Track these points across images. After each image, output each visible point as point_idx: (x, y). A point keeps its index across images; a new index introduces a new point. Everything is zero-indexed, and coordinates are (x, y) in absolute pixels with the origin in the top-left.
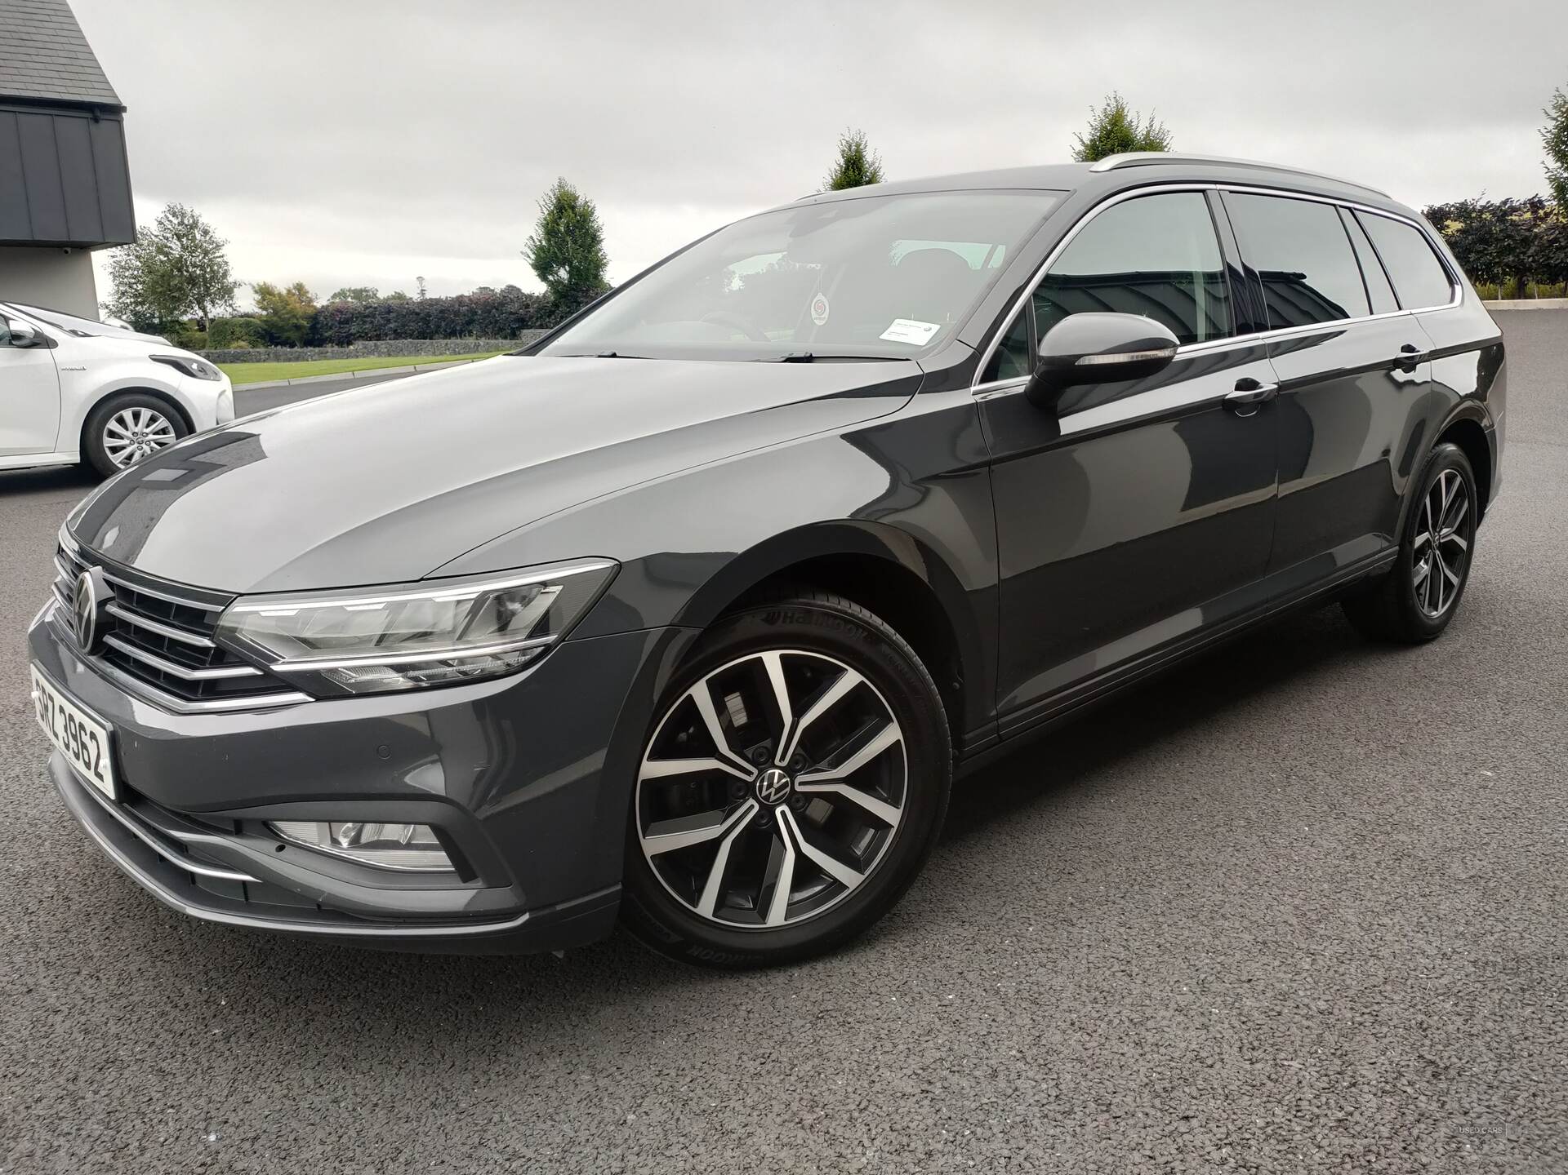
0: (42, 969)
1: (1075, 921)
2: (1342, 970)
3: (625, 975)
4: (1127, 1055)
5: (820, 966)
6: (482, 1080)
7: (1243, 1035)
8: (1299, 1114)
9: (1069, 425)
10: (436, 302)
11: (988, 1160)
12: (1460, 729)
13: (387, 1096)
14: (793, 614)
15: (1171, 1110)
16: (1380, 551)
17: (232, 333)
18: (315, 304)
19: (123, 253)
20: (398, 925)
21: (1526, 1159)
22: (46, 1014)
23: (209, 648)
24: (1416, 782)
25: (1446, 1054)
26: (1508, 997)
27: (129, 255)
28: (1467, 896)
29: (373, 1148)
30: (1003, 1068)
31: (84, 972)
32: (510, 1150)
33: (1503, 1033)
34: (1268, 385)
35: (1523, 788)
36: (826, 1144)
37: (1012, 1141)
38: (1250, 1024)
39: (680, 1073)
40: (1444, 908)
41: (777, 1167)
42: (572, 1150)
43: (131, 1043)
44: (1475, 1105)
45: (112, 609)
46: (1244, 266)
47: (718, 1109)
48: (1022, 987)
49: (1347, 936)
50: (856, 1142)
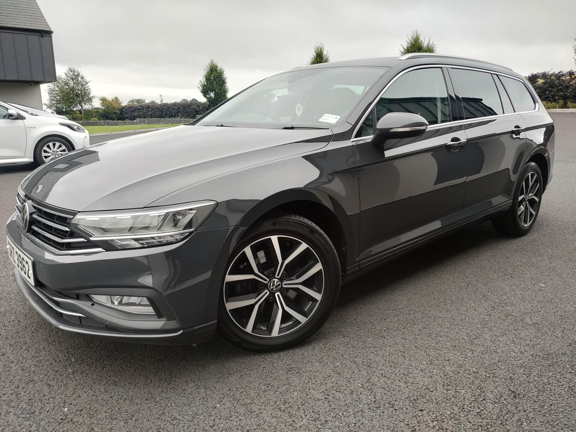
0: (8, 347)
1: (385, 337)
2: (483, 357)
3: (220, 353)
4: (401, 387)
5: (291, 351)
6: (165, 391)
7: (445, 380)
8: (463, 410)
9: (388, 154)
10: (166, 104)
11: (347, 424)
12: (533, 268)
13: (130, 395)
14: (283, 222)
15: (416, 407)
16: (505, 202)
17: (92, 115)
18: (122, 105)
19: (52, 85)
20: (135, 334)
21: (546, 429)
22: (9, 363)
23: (68, 231)
24: (515, 288)
25: (519, 389)
26: (544, 368)
27: (54, 86)
28: (531, 330)
29: (124, 415)
30: (355, 390)
31: (24, 348)
32: (173, 417)
33: (541, 382)
34: (463, 140)
35: (555, 291)
36: (288, 417)
37: (357, 418)
38: (447, 376)
39: (237, 390)
40: (522, 335)
41: (270, 425)
42: (196, 417)
43: (39, 374)
44: (529, 408)
45: (35, 216)
46: (456, 96)
47: (250, 403)
48: (364, 361)
49: (486, 344)
50: (300, 417)
